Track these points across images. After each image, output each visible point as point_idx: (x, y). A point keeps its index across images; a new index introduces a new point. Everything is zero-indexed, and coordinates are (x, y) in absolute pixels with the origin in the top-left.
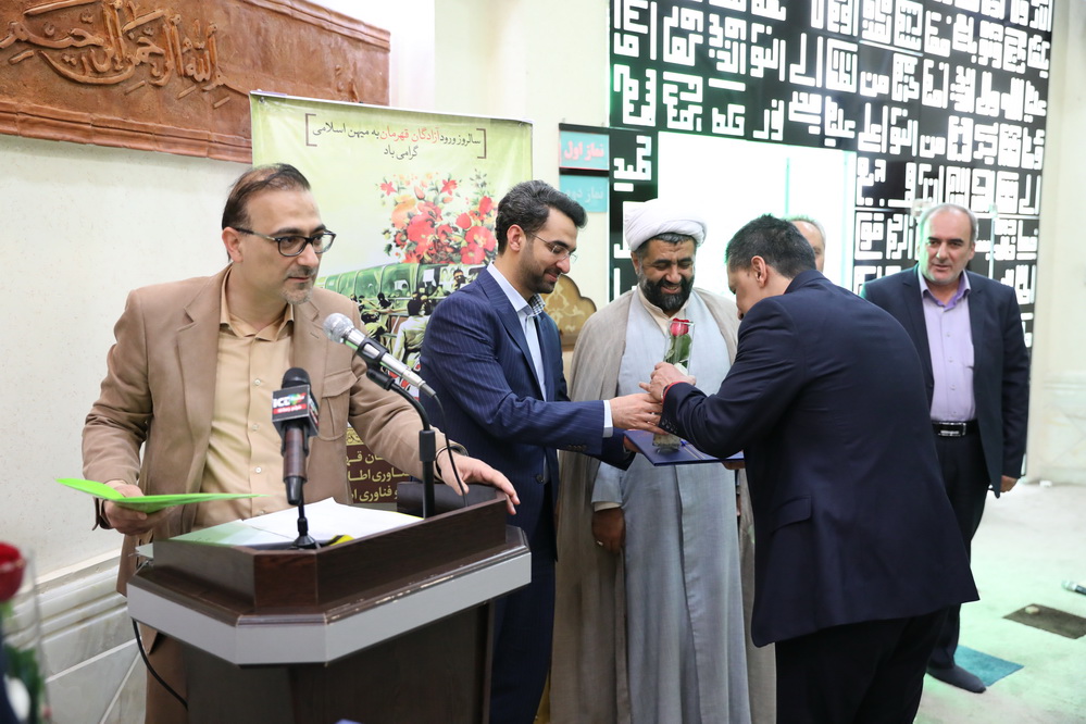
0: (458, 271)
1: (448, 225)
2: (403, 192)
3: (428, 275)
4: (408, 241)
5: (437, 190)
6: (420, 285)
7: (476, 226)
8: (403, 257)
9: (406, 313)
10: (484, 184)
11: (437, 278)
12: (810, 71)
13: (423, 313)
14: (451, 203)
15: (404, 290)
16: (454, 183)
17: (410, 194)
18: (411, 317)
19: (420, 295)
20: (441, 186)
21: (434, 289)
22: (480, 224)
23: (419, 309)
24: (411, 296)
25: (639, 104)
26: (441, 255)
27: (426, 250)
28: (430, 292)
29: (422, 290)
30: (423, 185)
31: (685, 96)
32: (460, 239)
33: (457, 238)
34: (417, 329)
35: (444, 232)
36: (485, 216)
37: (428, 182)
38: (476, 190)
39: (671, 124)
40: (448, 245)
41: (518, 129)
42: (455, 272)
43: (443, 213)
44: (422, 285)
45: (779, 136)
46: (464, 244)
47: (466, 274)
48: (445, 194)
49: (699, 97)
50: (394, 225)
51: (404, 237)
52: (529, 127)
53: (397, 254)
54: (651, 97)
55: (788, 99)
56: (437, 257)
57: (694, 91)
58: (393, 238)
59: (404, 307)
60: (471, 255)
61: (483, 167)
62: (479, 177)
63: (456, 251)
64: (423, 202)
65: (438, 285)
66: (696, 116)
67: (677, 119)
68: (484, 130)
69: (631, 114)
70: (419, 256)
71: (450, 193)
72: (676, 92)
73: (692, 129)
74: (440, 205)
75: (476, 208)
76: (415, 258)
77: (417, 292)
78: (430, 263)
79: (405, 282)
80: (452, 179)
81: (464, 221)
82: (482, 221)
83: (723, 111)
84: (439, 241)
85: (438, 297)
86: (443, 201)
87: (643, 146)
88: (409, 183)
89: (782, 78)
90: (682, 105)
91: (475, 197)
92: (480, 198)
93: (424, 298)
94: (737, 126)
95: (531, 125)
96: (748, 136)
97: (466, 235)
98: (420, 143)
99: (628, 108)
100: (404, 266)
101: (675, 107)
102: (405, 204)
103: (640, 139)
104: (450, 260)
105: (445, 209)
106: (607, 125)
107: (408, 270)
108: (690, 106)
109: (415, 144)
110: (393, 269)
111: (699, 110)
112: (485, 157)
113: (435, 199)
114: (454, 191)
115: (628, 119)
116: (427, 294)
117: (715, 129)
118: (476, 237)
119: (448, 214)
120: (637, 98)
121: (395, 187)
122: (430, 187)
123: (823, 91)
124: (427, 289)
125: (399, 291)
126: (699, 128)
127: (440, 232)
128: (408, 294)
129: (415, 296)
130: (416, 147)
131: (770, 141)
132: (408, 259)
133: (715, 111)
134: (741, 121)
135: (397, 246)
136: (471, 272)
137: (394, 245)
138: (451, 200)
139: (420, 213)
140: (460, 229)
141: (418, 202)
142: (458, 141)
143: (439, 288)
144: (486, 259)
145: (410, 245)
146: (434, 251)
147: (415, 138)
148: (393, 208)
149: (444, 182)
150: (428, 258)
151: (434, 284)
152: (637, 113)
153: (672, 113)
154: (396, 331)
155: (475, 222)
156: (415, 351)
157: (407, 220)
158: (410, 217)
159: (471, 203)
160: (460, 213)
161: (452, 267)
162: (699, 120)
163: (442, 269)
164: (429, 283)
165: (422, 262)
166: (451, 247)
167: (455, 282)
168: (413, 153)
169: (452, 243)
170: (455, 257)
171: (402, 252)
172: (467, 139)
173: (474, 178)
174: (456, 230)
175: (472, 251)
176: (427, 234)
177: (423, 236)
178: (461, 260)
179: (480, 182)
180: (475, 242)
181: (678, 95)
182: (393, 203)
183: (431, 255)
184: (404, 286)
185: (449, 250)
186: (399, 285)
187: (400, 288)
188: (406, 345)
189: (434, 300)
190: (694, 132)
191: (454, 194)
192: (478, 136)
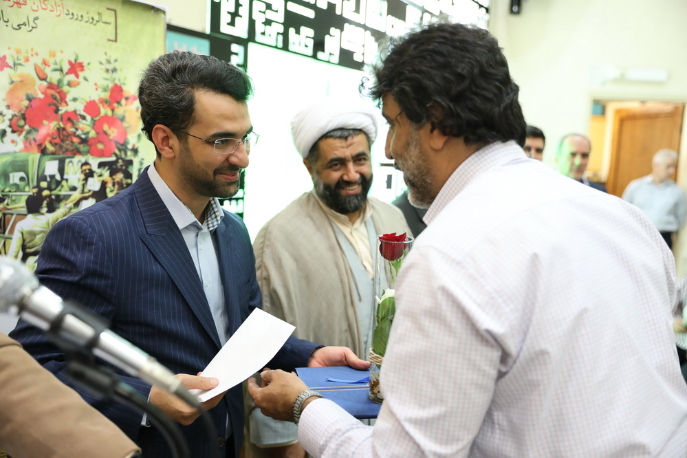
0: (86, 163)
1: (75, 112)
2: (20, 70)
3: (51, 168)
4: (27, 127)
5: (61, 70)
6: (42, 178)
7: (106, 116)
8: (21, 146)
9: (24, 210)
10: (114, 70)
11: (61, 170)
12: (357, 10)
13: (44, 210)
14: (78, 88)
15: (22, 184)
16: (81, 66)
17: (28, 70)
18: (30, 216)
19: (41, 190)
20: (66, 67)
21: (58, 183)
22: (110, 113)
23: (40, 206)
24: (30, 191)
25: (235, 15)
26: (67, 144)
27: (49, 139)
28: (53, 187)
29: (44, 184)
30: (45, 63)
31: (270, 15)
32: (88, 129)
33: (85, 127)
34: (37, 229)
35: (69, 120)
36: (115, 105)
37: (51, 61)
38: (108, 76)
39: (258, 37)
40: (74, 134)
41: (151, 14)
42: (83, 165)
43: (69, 98)
44: (44, 179)
45: (336, 59)
46: (92, 134)
47: (95, 167)
48: (72, 77)
49: (280, 17)
50: (8, 107)
51: (22, 122)
52: (162, 15)
53: (13, 142)
54: (244, 11)
55: (342, 30)
56: (61, 147)
57: (277, 11)
58: (7, 123)
59: (21, 205)
60: (100, 146)
61: (114, 52)
62: (109, 62)
63: (84, 141)
64: (45, 84)
65: (62, 178)
66: (278, 33)
67: (263, 34)
68: (115, 11)
69: (228, 24)
70: (40, 145)
71: (77, 76)
72: (264, 9)
73: (274, 45)
74: (66, 88)
75: (106, 95)
76: (36, 148)
77: (38, 186)
78: (53, 153)
79: (22, 174)
80: (79, 61)
81: (92, 107)
82: (113, 110)
83: (298, 32)
84: (64, 129)
85: (63, 193)
86: (69, 84)
87: (236, 54)
88: (27, 60)
89: (338, 12)
90: (268, 22)
91: (105, 83)
92: (111, 85)
93: (46, 193)
94: (306, 46)
95: (164, 12)
96: (315, 56)
97: (95, 125)
98: (40, 13)
99: (225, 18)
100: (22, 156)
101: (263, 23)
102: (23, 82)
103: (235, 48)
104: (77, 152)
105: (71, 93)
106: (208, 31)
107: (27, 161)
108: (273, 24)
109: (36, 14)
110: (8, 159)
111: (281, 29)
112: (116, 41)
113: (60, 81)
114: (81, 74)
115: (225, 28)
116: (49, 188)
117: (291, 48)
118: (106, 127)
119: (75, 100)
120: (233, 10)
121: (10, 61)
122: (53, 67)
123: (365, 27)
124: (49, 184)
125: (16, 185)
126: (280, 45)
127: (65, 119)
128: (27, 189)
129: (35, 190)
130: (36, 18)
131: (329, 62)
132: (26, 149)
133: (292, 31)
134: (311, 43)
135: (13, 132)
136: (101, 165)
137: (9, 130)
138: (78, 84)
139: (41, 96)
140: (89, 118)
141: (38, 82)
142: (85, 19)
143: (64, 183)
144: (117, 152)
145: (29, 132)
146: (57, 141)
147: (35, 8)
148: (8, 87)
149: (70, 63)
150: (50, 148)
151: (58, 177)
152: (232, 23)
153: (259, 28)
154: (12, 231)
155: (105, 111)
156: (34, 254)
157: (26, 103)
158: (29, 99)
159: (100, 90)
160: (88, 100)
161: (79, 159)
162: (281, 38)
163: (67, 160)
164: (52, 177)
165: (43, 152)
166: (78, 137)
167: (82, 176)
168: (32, 24)
169: (79, 132)
170: (82, 148)
171: (20, 139)
172: (96, 18)
173: (104, 62)
174: (84, 118)
175: (100, 142)
176: (50, 121)
177: (45, 122)
178: (88, 152)
179: (110, 67)
180: (105, 133)
181: (264, 13)
182: (7, 81)
183: (54, 145)
184: (22, 179)
185: (76, 140)
186: (15, 177)
187: (17, 181)
188: (24, 247)
189: (58, 196)
190: (276, 47)
191: (81, 79)
192: (108, 16)
